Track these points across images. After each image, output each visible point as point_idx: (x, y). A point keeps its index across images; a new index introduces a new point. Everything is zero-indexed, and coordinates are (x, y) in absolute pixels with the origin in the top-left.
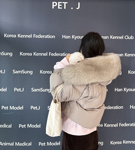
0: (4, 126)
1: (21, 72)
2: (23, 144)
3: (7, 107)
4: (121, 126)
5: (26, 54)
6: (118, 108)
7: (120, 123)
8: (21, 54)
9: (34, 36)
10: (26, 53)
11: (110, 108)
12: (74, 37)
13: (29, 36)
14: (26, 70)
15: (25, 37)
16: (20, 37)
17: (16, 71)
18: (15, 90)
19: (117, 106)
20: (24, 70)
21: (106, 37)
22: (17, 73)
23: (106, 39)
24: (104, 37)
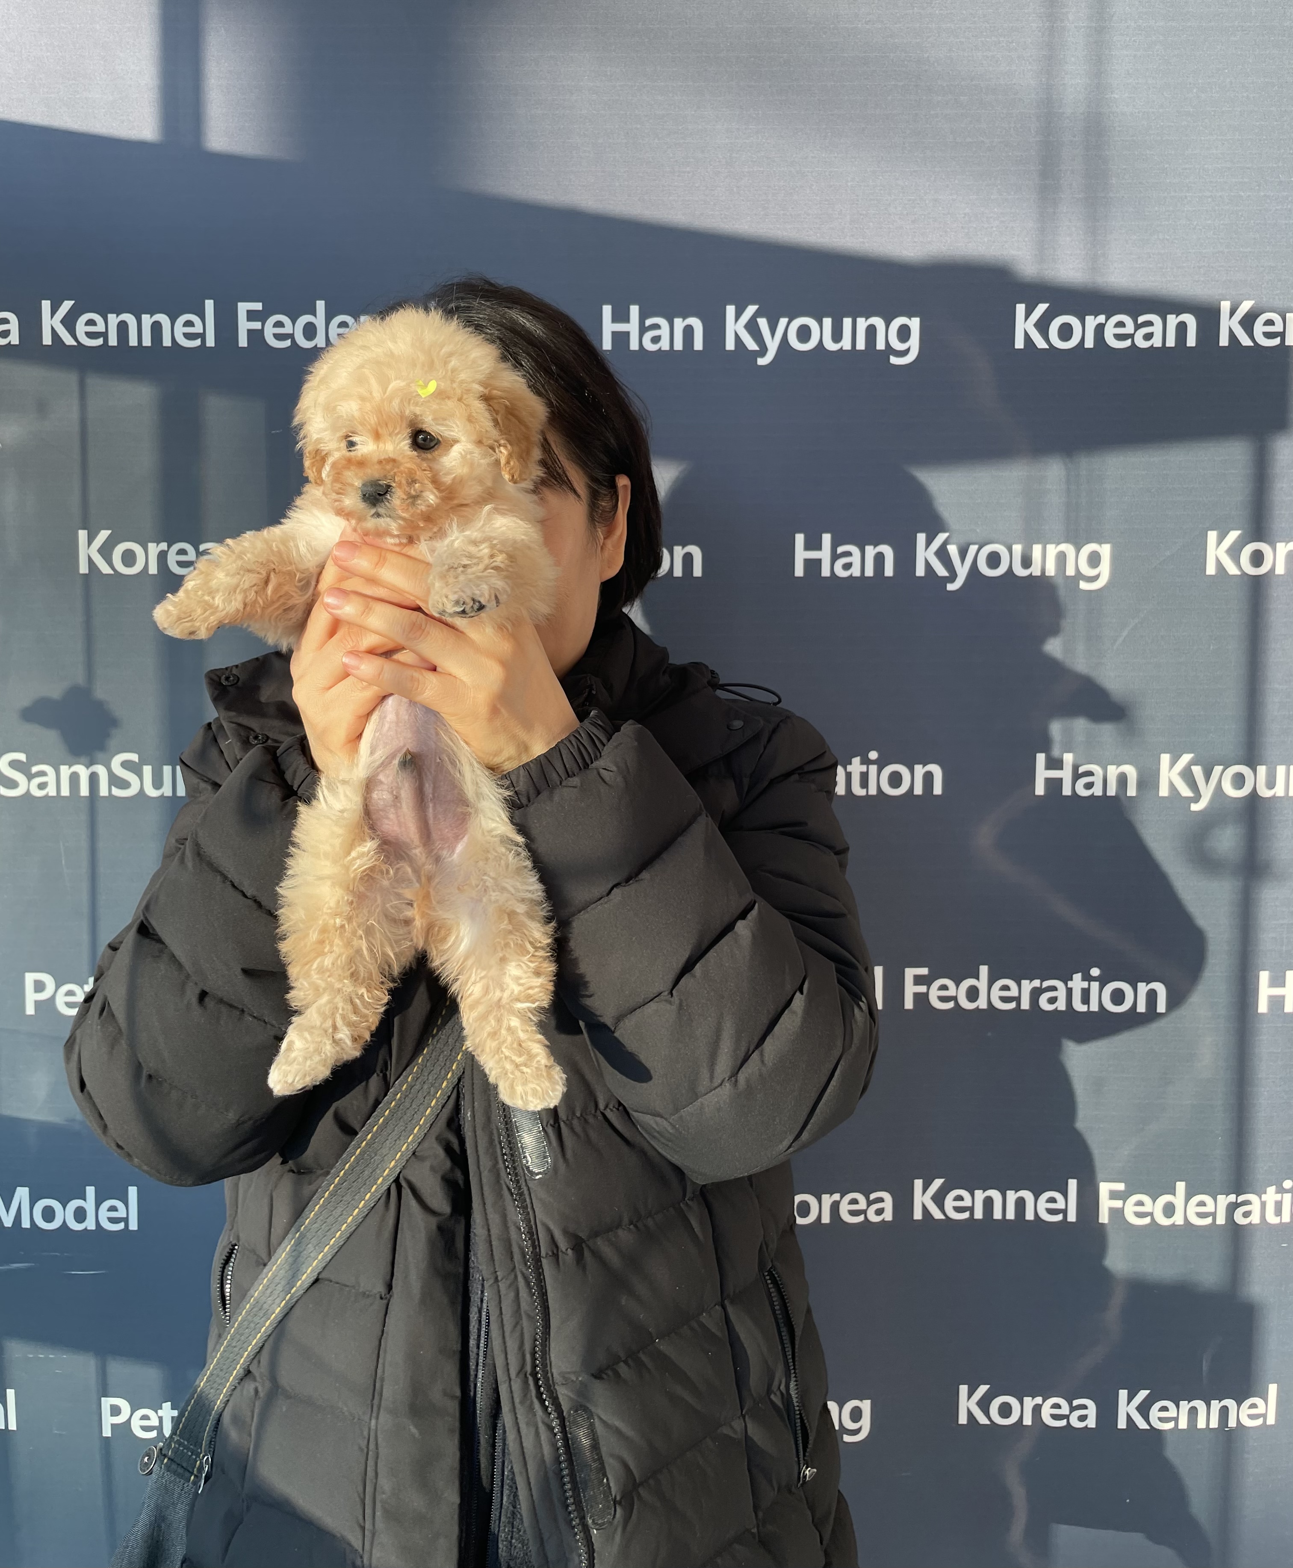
1: (94, 779)
9: (244, 326)
12: (752, 327)
13: (180, 329)
14: (156, 758)
15: (133, 342)
16: (68, 343)
17: (43, 774)
18: (36, 1002)
19: (1277, 1192)
20: (134, 757)
21: (1157, 329)
22: (51, 791)
23: (1160, 345)
24: (1138, 327)
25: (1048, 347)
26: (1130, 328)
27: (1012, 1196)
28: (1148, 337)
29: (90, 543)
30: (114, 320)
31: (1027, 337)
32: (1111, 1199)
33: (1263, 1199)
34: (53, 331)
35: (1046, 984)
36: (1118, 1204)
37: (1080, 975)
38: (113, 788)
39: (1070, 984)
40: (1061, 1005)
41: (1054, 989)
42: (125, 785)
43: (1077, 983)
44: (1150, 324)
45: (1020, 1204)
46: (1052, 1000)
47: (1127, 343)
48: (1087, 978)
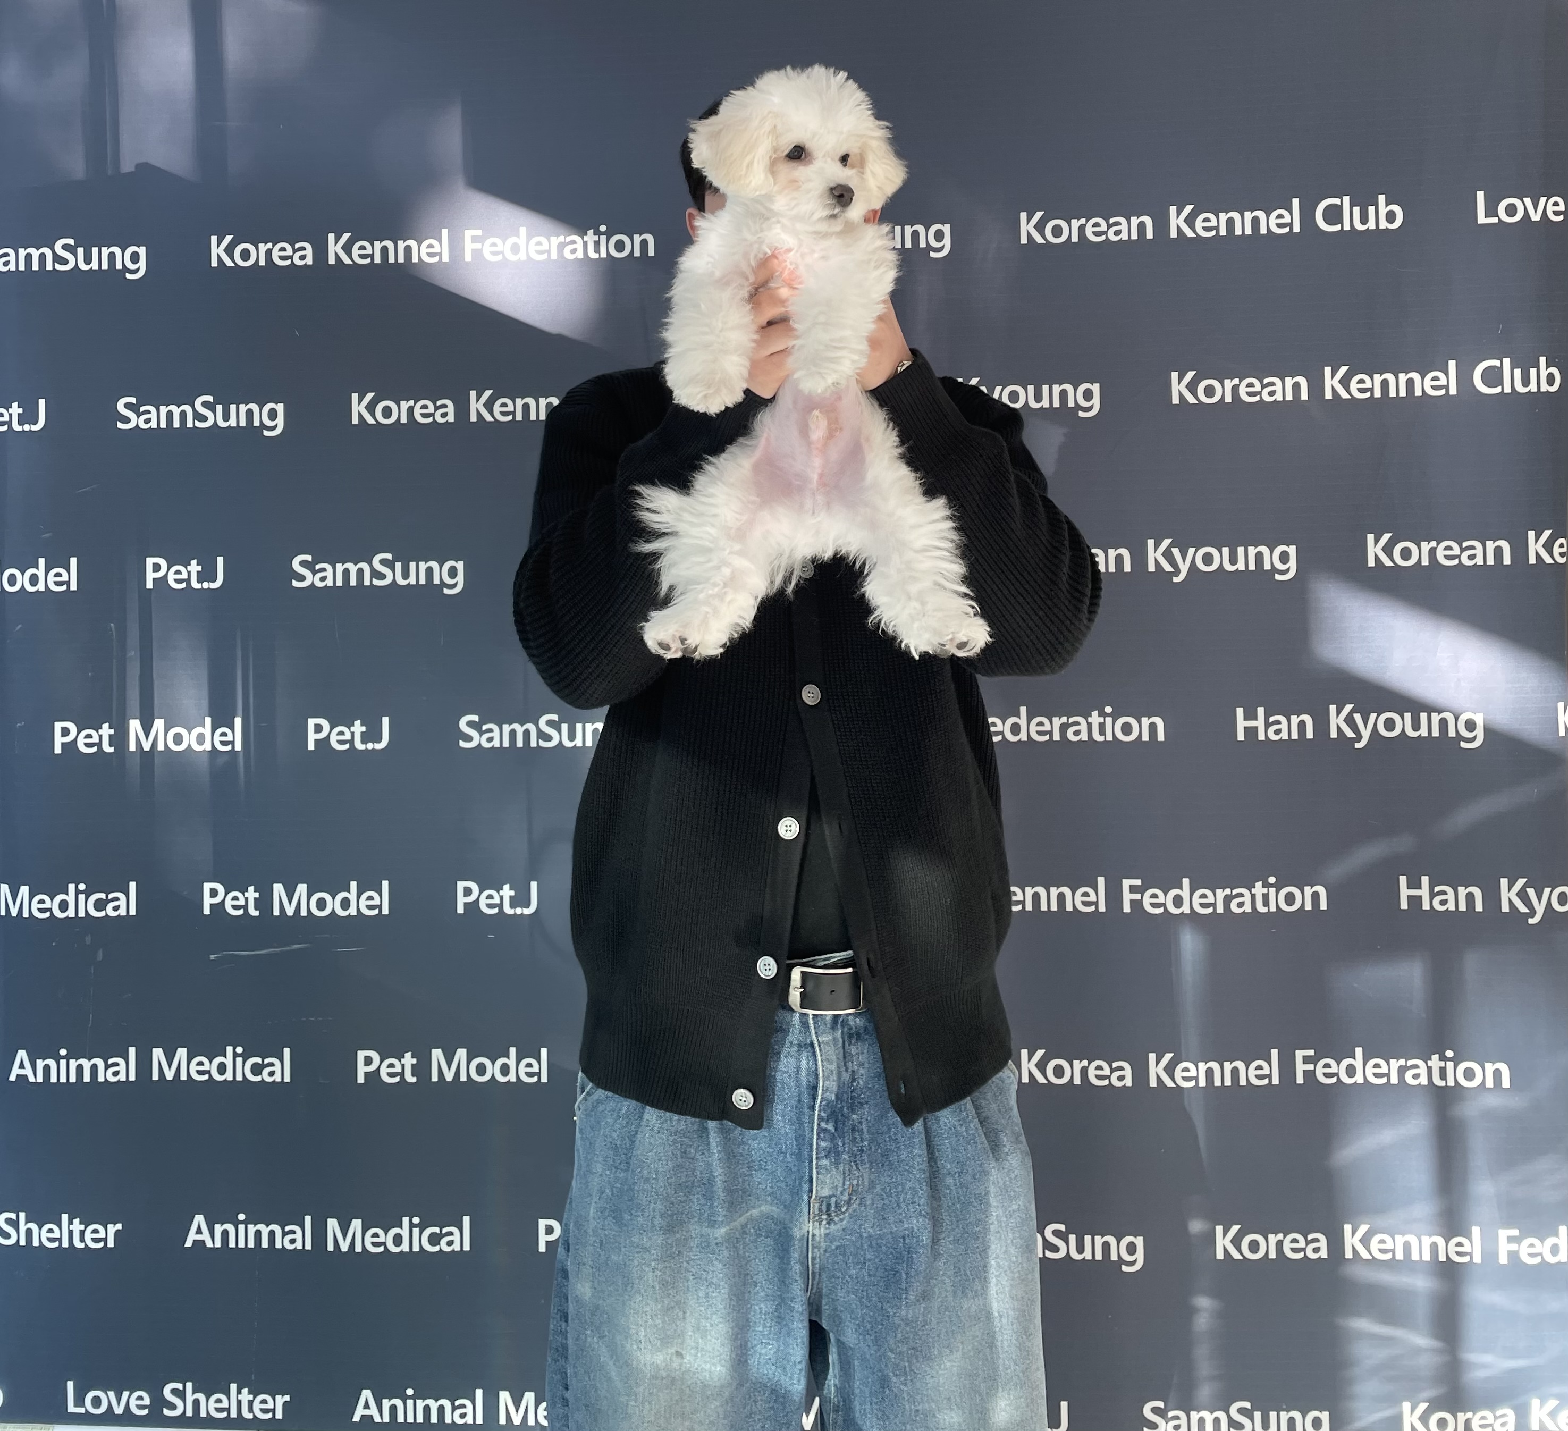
0: (222, 1069)
1: (360, 572)
2: (398, 1240)
3: (252, 894)
4: (1310, 1075)
5: (400, 411)
6: (1277, 900)
7: (1300, 1054)
8: (358, 408)
9: (469, 246)
10: (405, 405)
11: (1196, 900)
13: (424, 250)
14: (405, 555)
15: (391, 260)
16: (346, 263)
17: (324, 570)
18: (316, 740)
19: (1263, 887)
20: (389, 556)
21: (1124, 227)
22: (329, 582)
23: (1127, 238)
24: (1109, 226)
25: (1044, 242)
26: (1104, 227)
27: (1054, 891)
28: (1117, 233)
29: (360, 402)
30: (378, 245)
31: (1029, 236)
32: (1131, 892)
33: (1253, 892)
34: (336, 254)
35: (1071, 720)
36: (1138, 896)
37: (1097, 712)
38: (374, 579)
39: (1090, 720)
40: (1084, 736)
41: (1077, 723)
42: (382, 576)
43: (1095, 718)
44: (1118, 224)
45: (1061, 898)
46: (1077, 733)
47: (1103, 238)
48: (1102, 714)
